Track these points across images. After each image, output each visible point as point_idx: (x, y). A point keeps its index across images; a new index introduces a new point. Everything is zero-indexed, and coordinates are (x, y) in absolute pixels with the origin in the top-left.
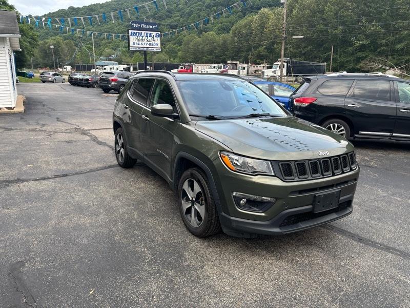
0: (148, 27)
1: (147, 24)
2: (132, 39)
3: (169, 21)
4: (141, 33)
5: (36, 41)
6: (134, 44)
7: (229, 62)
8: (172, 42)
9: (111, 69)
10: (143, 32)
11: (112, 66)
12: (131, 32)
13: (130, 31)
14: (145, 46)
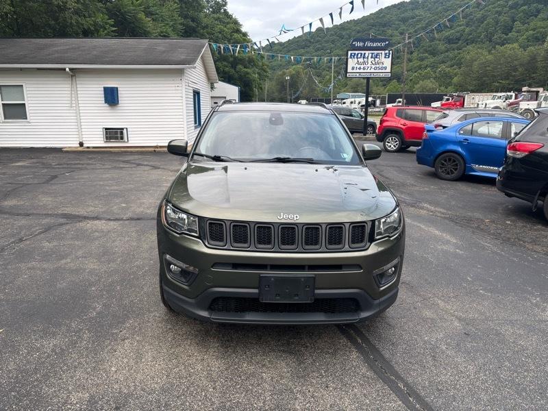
0: (375, 45)
1: (373, 41)
2: (352, 63)
3: (447, 33)
4: (365, 54)
5: (266, 72)
6: (353, 68)
7: (525, 89)
8: (449, 63)
9: (352, 103)
10: (367, 52)
11: (353, 100)
12: (351, 54)
13: (350, 52)
14: (369, 71)
